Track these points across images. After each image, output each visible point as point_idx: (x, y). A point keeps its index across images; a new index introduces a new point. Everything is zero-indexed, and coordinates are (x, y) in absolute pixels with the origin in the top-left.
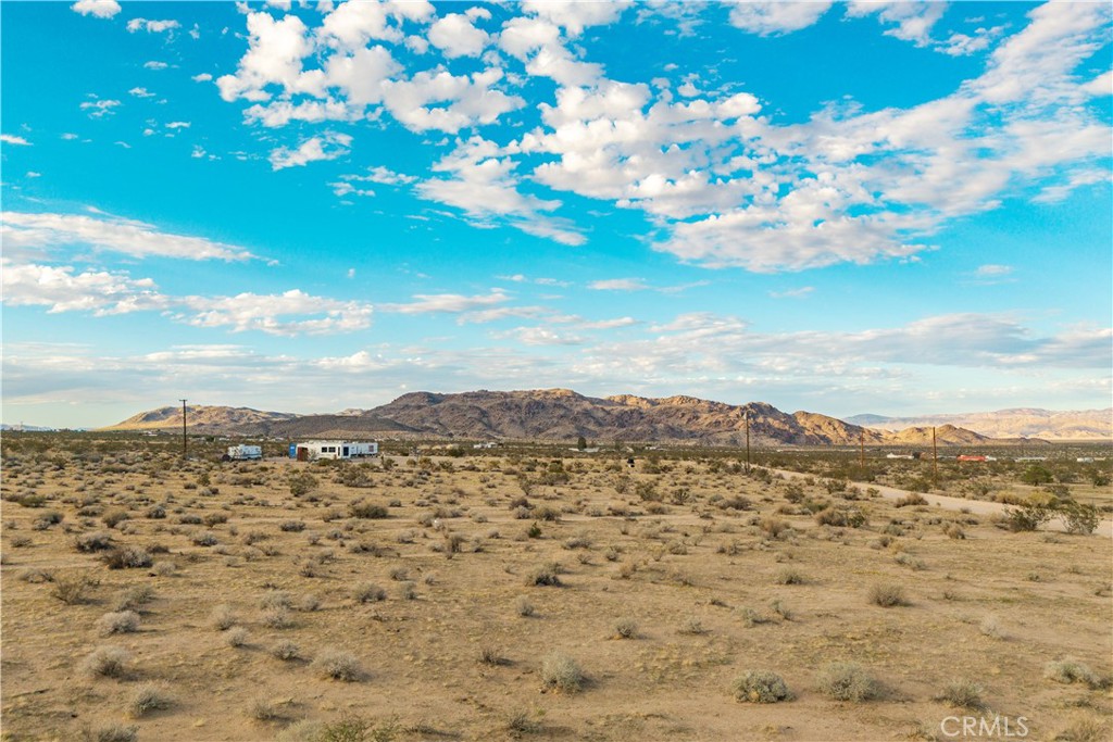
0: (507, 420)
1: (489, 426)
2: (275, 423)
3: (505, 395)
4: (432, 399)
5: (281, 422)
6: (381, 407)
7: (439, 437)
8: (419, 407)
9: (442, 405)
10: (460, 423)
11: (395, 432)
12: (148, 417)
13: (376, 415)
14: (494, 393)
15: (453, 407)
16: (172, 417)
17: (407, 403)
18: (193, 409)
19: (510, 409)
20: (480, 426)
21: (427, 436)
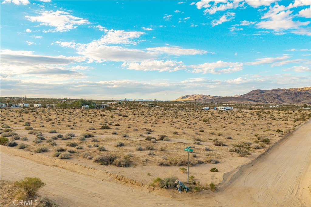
0: (287, 98)
1: (281, 100)
2: (215, 99)
3: (286, 90)
4: (262, 91)
5: (216, 99)
6: (245, 94)
7: (263, 103)
8: (257, 94)
9: (264, 93)
10: (270, 99)
11: (249, 102)
12: (183, 98)
13: (243, 97)
14: (283, 89)
15: (268, 94)
16: (189, 98)
17: (253, 93)
18: (194, 95)
19: (288, 94)
20: (277, 100)
21: (259, 103)
